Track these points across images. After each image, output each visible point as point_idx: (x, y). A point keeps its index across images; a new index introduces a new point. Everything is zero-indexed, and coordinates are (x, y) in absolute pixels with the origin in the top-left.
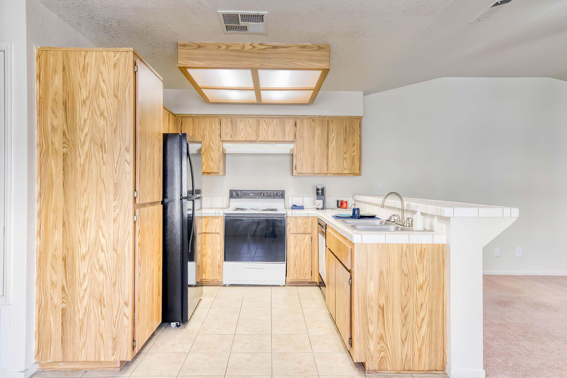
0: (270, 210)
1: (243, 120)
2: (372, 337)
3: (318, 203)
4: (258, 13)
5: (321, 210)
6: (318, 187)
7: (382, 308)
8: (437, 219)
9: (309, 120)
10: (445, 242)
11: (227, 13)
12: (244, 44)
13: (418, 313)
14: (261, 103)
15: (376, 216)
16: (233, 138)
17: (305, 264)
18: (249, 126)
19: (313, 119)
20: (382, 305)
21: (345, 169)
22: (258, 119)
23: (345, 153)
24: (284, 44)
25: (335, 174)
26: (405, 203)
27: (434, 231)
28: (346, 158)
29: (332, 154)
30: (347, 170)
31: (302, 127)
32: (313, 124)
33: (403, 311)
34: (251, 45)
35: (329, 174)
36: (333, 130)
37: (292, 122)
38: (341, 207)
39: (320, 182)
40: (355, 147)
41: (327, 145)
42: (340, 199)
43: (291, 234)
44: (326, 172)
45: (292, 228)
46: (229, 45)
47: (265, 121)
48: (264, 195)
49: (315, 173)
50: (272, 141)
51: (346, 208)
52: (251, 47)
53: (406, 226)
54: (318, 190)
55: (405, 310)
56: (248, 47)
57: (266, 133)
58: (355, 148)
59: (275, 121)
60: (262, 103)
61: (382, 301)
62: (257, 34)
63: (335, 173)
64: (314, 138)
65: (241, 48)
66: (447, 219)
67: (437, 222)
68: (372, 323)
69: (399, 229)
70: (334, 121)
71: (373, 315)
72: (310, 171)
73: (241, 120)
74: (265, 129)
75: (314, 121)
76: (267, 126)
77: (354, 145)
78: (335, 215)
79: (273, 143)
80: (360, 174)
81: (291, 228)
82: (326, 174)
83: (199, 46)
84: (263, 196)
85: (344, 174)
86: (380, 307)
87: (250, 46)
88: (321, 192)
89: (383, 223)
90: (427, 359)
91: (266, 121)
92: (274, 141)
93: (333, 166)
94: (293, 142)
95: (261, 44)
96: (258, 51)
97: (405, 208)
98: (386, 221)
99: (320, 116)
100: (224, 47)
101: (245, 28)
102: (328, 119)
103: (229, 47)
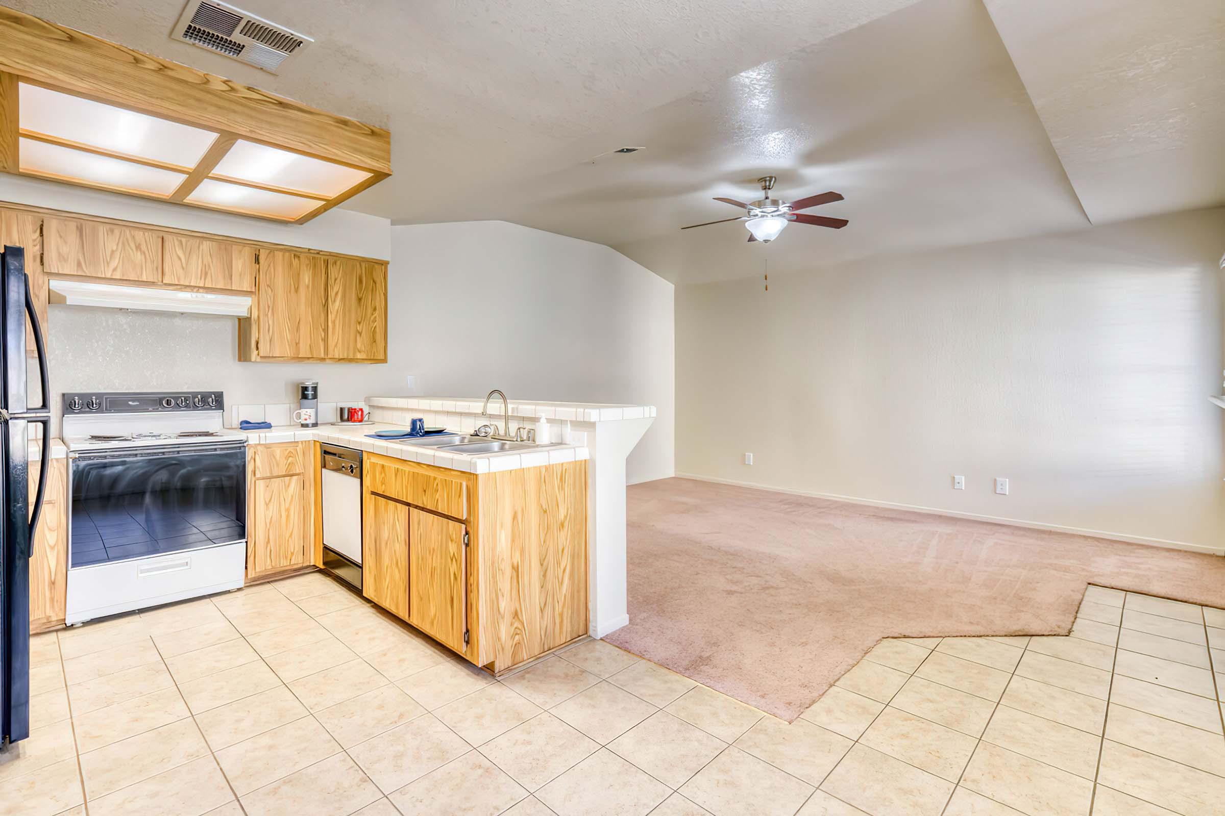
0: (200, 435)
1: (117, 232)
2: (503, 618)
3: (305, 414)
4: (292, 35)
5: (312, 427)
6: (307, 383)
7: (516, 569)
8: (571, 425)
9: (287, 254)
10: (587, 457)
11: (218, 5)
12: (207, 74)
13: (559, 563)
14: (181, 203)
15: (444, 430)
16: (85, 269)
17: (291, 536)
18: (134, 248)
19: (295, 253)
20: (515, 564)
21: (360, 352)
22: (161, 234)
23: (359, 323)
24: (303, 105)
25: (340, 360)
26: (510, 406)
27: (565, 444)
28: (360, 331)
29: (334, 322)
30: (362, 354)
31: (272, 265)
32: (295, 262)
33: (542, 565)
34: (225, 82)
35: (327, 360)
36: (336, 280)
37: (248, 253)
38: (353, 420)
39: (308, 374)
40: (377, 312)
41: (326, 305)
42: (346, 405)
43: (259, 479)
44: (322, 356)
45: (260, 466)
46: (166, 65)
47: (181, 242)
48: (168, 403)
49: (300, 356)
50: (200, 287)
51: (361, 421)
52: (225, 87)
53: (517, 441)
54: (305, 389)
55: (545, 564)
56: (219, 86)
57: (183, 268)
58: (376, 314)
59: (206, 245)
60: (183, 203)
61: (517, 558)
62: (258, 68)
63: (341, 357)
64: (297, 290)
65: (200, 83)
66: (591, 426)
67: (571, 430)
68: (503, 596)
69: (507, 447)
70: (338, 263)
71: (505, 584)
72: (288, 352)
73: (112, 231)
74: (180, 259)
75: (299, 257)
76: (185, 256)
77: (375, 309)
78: (375, 433)
79: (201, 290)
80: (385, 360)
81: (259, 468)
82: (323, 359)
83: (72, 39)
84: (168, 405)
85: (356, 360)
86: (513, 567)
87: (224, 85)
88: (313, 393)
89: (466, 441)
90: (569, 625)
91: (184, 244)
92: (204, 288)
93: (336, 345)
94: (249, 293)
95: (249, 89)
96: (244, 101)
97: (510, 414)
98: (471, 435)
99: (309, 250)
100: (151, 66)
101: (238, 48)
102: (326, 258)
103: (166, 70)
